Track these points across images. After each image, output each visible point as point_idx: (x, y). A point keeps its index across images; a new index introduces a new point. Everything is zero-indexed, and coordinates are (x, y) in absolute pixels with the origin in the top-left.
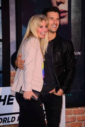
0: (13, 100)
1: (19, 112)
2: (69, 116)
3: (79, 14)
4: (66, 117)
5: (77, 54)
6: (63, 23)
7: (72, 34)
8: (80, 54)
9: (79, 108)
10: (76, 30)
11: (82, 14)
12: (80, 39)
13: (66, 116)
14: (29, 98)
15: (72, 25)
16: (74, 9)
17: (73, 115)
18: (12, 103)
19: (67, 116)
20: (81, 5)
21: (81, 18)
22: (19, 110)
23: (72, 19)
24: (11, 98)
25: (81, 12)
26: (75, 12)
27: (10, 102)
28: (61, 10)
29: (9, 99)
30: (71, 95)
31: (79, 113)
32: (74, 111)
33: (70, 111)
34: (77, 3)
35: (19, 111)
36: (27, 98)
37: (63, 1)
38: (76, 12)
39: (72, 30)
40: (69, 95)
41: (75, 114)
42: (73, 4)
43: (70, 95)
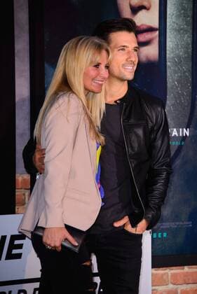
0: (20, 246)
1: (40, 276)
2: (160, 288)
3: (186, 35)
4: (153, 290)
5: (181, 135)
6: (147, 58)
7: (169, 85)
8: (188, 135)
9: (186, 269)
10: (179, 75)
11: (193, 35)
12: (188, 98)
13: (154, 288)
14: (58, 244)
15: (168, 64)
16: (174, 22)
17: (171, 286)
18: (19, 256)
19: (157, 288)
20: (190, 13)
21: (190, 46)
22: (40, 273)
23: (168, 48)
24: (17, 242)
25: (191, 31)
26: (176, 30)
27: (15, 252)
28: (142, 25)
29: (12, 246)
30: (165, 235)
31: (185, 280)
32: (173, 275)
33: (163, 275)
34: (181, 8)
35: (38, 275)
36: (53, 245)
37: (145, 4)
38: (179, 30)
39: (168, 74)
40: (160, 236)
41: (174, 284)
42: (171, 10)
43: (162, 235)
